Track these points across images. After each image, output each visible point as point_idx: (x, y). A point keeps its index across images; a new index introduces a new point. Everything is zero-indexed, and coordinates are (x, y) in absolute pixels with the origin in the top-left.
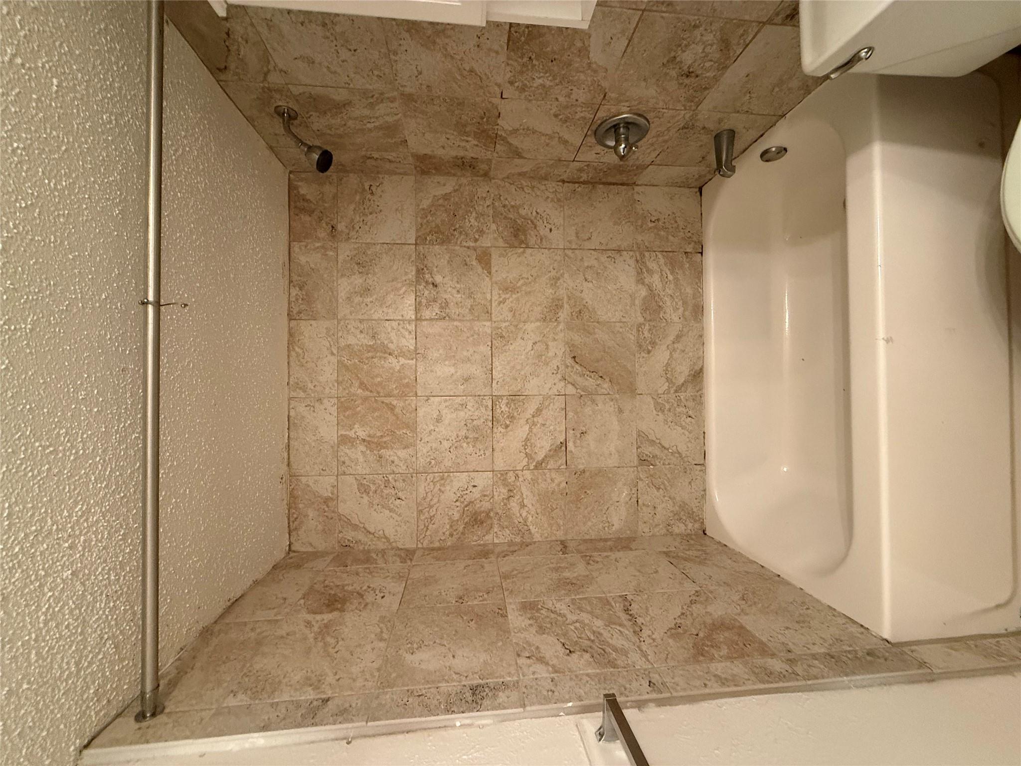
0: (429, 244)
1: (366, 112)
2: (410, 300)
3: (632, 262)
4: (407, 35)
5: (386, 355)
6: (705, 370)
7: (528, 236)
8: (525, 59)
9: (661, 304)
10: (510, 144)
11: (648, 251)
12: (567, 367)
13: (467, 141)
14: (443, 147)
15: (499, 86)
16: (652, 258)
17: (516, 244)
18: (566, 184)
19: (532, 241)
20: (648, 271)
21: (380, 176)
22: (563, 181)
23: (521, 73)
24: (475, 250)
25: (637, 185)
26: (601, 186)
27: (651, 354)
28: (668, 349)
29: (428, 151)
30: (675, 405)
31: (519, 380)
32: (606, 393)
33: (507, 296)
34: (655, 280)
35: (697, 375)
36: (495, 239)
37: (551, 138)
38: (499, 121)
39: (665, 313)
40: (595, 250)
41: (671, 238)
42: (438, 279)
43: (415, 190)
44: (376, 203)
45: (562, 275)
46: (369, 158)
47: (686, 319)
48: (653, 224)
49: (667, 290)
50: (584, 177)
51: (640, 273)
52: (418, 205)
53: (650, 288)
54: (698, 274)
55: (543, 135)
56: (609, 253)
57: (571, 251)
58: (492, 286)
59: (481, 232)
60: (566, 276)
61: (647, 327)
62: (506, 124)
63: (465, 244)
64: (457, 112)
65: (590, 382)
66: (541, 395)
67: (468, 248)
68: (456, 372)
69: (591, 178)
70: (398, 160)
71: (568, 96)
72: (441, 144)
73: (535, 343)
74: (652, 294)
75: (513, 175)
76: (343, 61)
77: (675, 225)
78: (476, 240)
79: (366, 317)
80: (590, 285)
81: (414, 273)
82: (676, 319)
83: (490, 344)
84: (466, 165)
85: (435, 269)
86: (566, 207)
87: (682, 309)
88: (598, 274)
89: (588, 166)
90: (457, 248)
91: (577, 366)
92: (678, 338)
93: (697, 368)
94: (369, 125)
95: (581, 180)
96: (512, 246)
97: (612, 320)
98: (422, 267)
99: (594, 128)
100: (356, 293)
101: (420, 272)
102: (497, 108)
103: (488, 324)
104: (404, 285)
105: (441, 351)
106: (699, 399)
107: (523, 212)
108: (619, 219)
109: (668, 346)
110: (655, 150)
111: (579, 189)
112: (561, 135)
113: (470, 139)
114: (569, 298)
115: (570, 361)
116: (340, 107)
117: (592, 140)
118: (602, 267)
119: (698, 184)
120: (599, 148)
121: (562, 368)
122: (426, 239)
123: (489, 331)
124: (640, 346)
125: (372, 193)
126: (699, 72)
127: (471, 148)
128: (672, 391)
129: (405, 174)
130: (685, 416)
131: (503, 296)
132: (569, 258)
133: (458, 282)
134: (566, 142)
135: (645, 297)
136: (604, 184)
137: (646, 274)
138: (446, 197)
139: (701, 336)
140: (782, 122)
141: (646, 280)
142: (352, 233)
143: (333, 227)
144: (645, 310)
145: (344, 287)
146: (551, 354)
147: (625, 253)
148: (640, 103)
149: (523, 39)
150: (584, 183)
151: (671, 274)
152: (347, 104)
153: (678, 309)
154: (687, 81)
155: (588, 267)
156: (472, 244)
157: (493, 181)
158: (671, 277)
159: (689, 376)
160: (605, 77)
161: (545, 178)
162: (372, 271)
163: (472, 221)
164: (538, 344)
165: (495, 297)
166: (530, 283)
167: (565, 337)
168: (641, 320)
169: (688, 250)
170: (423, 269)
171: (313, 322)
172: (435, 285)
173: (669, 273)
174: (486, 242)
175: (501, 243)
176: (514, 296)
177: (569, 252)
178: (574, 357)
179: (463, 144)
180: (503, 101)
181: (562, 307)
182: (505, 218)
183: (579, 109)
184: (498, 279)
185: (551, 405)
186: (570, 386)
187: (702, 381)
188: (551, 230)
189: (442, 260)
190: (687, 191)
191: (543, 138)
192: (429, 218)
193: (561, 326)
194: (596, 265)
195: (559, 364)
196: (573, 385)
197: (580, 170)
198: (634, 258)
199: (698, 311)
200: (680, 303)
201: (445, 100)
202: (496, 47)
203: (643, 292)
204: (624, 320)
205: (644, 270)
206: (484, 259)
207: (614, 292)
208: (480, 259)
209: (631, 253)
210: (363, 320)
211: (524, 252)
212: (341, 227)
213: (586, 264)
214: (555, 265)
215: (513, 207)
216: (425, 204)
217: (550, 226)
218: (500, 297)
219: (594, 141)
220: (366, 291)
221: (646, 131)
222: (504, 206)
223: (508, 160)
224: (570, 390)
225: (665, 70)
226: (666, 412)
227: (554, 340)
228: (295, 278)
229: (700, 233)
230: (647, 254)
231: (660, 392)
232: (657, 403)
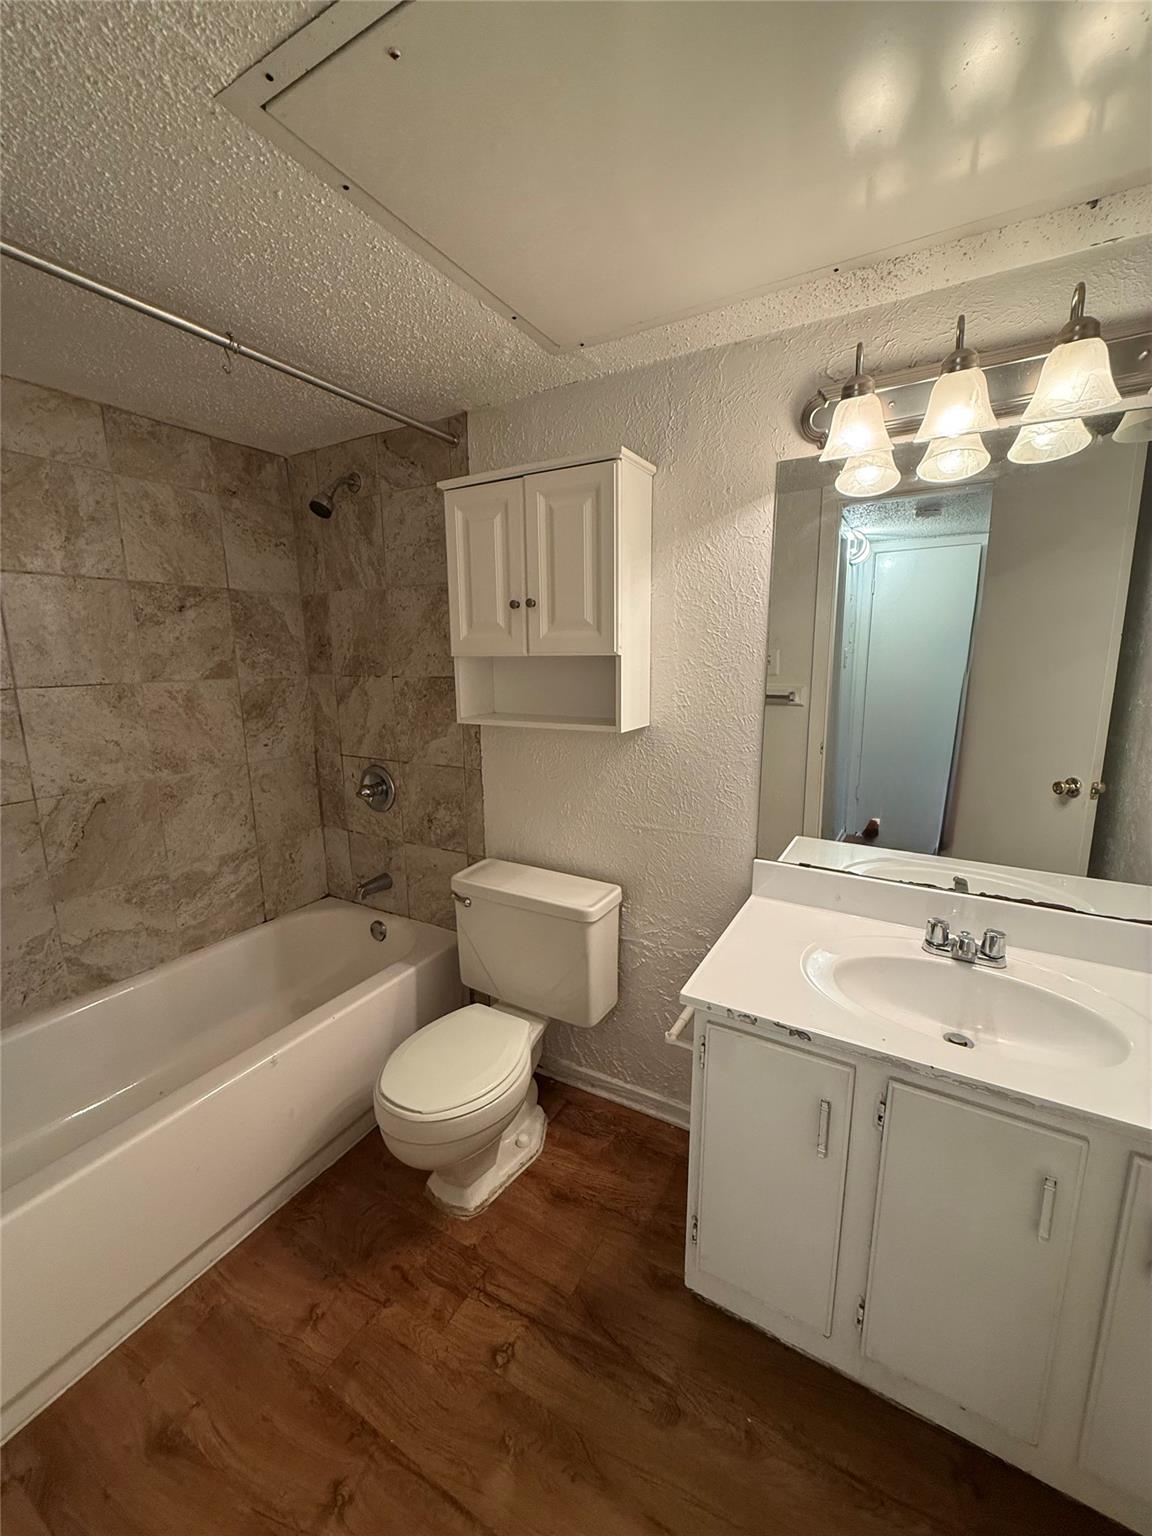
0: (232, 606)
1: (365, 558)
2: (156, 576)
3: (245, 844)
4: (429, 602)
5: (64, 533)
6: (112, 986)
7: (255, 720)
8: (425, 692)
9: (199, 895)
10: (350, 691)
11: (259, 860)
12: (86, 794)
13: (348, 650)
14: (339, 626)
15: (403, 673)
16: (252, 868)
17: (246, 707)
18: (314, 755)
19: (252, 725)
20: (238, 867)
21: (295, 557)
22: (316, 752)
23: (414, 690)
24: (232, 660)
25: (323, 829)
26: (317, 792)
27: (126, 905)
28: (137, 925)
29: (333, 610)
30: (43, 968)
31: (51, 727)
32: (49, 859)
33: (180, 701)
34: (227, 879)
35: (101, 980)
36: (248, 683)
37: (363, 727)
38: (372, 679)
39: (187, 903)
40: (252, 799)
41: (276, 881)
42: (190, 614)
43: (287, 594)
44: (268, 549)
45: (216, 766)
46: (316, 549)
47: (182, 933)
48: (288, 857)
49: (217, 897)
50: (324, 772)
51: (233, 857)
52: (272, 595)
53: (215, 876)
54: (241, 928)
55: (365, 719)
56: (250, 817)
57: (247, 772)
58: (190, 681)
59: (253, 665)
60: (217, 771)
61: (164, 887)
62: (370, 683)
63: (238, 646)
64: (375, 639)
65: (64, 831)
66: (29, 763)
67: (234, 651)
68: (51, 634)
69: (324, 780)
70: (317, 578)
71: (403, 733)
72: (341, 623)
73: (117, 743)
74: (212, 878)
75: (317, 699)
76: (405, 548)
77: (290, 882)
78: (243, 660)
79: (122, 512)
80: (209, 803)
81: (193, 584)
82: (181, 921)
83: (107, 681)
84: (321, 648)
85: (202, 611)
86: (291, 759)
87: (194, 923)
88: (224, 808)
89: (338, 770)
90: (232, 638)
91: (89, 808)
92: (156, 933)
93: (113, 974)
94: (352, 557)
95: (321, 770)
96: (242, 703)
97: (167, 840)
98: (203, 595)
99: (379, 764)
100: (156, 505)
101: (196, 591)
102: (384, 674)
103: (137, 678)
104: (175, 569)
105: (83, 613)
106: (63, 997)
107: (280, 711)
108: (288, 819)
109: (141, 923)
110: (365, 827)
111: (311, 770)
112: (367, 736)
113: (351, 650)
114: (189, 780)
115: (96, 796)
116: (366, 533)
117: (366, 765)
118: (233, 812)
119: (332, 893)
120: (358, 775)
121: (83, 787)
122: (237, 601)
123: (126, 680)
124: (135, 886)
125: (276, 545)
126: (433, 828)
127: (341, 652)
128: (67, 954)
129: (301, 585)
130: (24, 989)
131: (179, 696)
132: (239, 770)
133: (189, 638)
134: (360, 742)
135: (204, 873)
136: (320, 792)
137: (233, 865)
138: (284, 627)
139: (162, 961)
140: (405, 920)
141: (225, 867)
142: (230, 516)
143: (234, 493)
144: (187, 877)
145: (163, 493)
146: (104, 768)
147: (253, 834)
148: (404, 794)
149: (437, 688)
150: (318, 775)
151: (238, 895)
152: (371, 543)
153: (195, 918)
154: (425, 822)
155: (231, 795)
156: (239, 654)
157: (306, 678)
158: (233, 896)
159: (99, 968)
160: (420, 757)
161: (317, 732)
162: (188, 531)
163: (264, 656)
164: (117, 749)
165: (176, 687)
166: (202, 728)
167: (134, 783)
168: (173, 876)
169: (266, 905)
170: (200, 595)
171: (102, 436)
172: (181, 608)
173: (238, 891)
174: (243, 672)
175: (244, 690)
176: (181, 710)
177: (244, 771)
178: (103, 801)
179: (346, 645)
180: (390, 679)
181: (176, 772)
182: (272, 693)
183: (392, 745)
184: (202, 690)
185: (13, 781)
186: (52, 803)
187: (92, 989)
188: (266, 745)
189: (214, 620)
190: (324, 882)
191: (362, 720)
192: (260, 608)
193: (148, 776)
194: (234, 806)
195: (89, 781)
196: (56, 808)
197: (332, 765)
198: (248, 846)
199: (195, 944)
200: (203, 918)
201: (385, 628)
202: (430, 669)
203: (210, 869)
204: (170, 854)
205: (237, 862)
206: (222, 671)
207: (205, 833)
208: (221, 665)
209: (254, 842)
210: (117, 508)
211: (237, 717)
212: (236, 503)
213: (234, 792)
214: (228, 757)
215: (284, 700)
216: (274, 603)
217: (270, 744)
218: (177, 692)
219: (366, 767)
220: (161, 520)
221: (380, 810)
222: (284, 691)
223: (334, 690)
224: (46, 806)
225: (431, 801)
226: (28, 958)
227: (127, 770)
228: (165, 430)
229: (287, 911)
230: (256, 859)
231: (65, 938)
232: (42, 939)
